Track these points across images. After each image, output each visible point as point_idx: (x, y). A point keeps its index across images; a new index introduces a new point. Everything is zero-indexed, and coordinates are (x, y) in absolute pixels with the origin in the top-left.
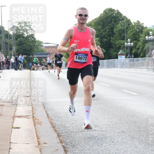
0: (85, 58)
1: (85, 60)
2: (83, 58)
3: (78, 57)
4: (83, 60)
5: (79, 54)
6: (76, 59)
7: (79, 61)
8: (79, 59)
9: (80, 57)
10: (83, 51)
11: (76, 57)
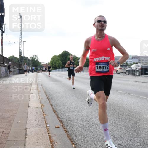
0: (107, 67)
1: (107, 68)
2: (105, 67)
3: (99, 66)
4: (105, 69)
5: (100, 64)
6: (98, 68)
7: (101, 70)
8: (101, 69)
9: (101, 66)
10: (102, 60)
11: (98, 66)
